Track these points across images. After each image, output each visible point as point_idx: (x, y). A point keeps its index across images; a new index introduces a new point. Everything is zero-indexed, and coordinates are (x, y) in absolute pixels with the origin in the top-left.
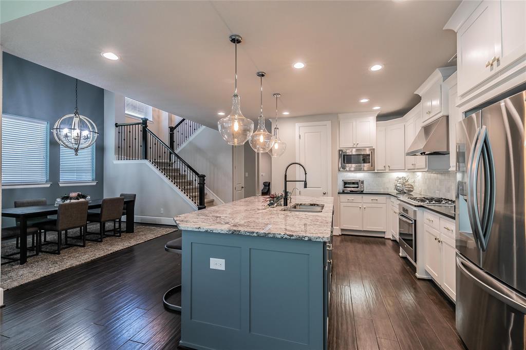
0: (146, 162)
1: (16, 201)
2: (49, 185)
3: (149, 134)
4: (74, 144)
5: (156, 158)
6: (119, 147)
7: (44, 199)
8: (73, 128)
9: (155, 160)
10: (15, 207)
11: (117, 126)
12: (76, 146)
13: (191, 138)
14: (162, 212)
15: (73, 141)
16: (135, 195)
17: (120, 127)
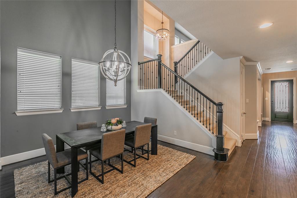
0: (161, 90)
1: (78, 123)
2: (100, 108)
3: (163, 67)
4: (114, 76)
5: (169, 87)
6: (141, 80)
7: (96, 121)
8: (113, 60)
9: (168, 88)
10: (78, 130)
11: (139, 64)
12: (115, 78)
13: (193, 70)
14: (176, 134)
15: (113, 74)
16: (156, 119)
17: (142, 64)
